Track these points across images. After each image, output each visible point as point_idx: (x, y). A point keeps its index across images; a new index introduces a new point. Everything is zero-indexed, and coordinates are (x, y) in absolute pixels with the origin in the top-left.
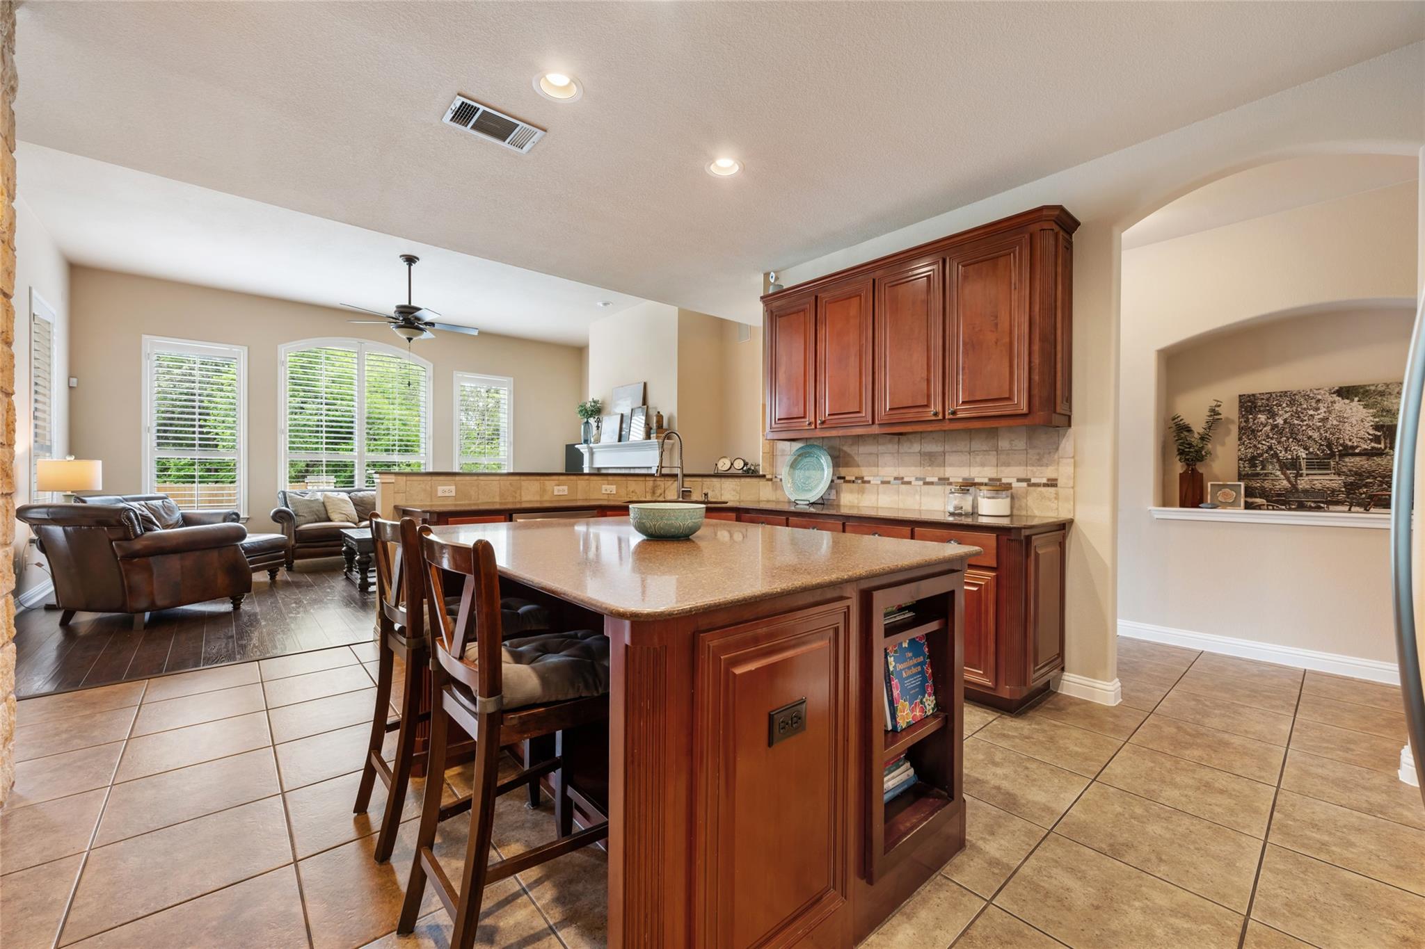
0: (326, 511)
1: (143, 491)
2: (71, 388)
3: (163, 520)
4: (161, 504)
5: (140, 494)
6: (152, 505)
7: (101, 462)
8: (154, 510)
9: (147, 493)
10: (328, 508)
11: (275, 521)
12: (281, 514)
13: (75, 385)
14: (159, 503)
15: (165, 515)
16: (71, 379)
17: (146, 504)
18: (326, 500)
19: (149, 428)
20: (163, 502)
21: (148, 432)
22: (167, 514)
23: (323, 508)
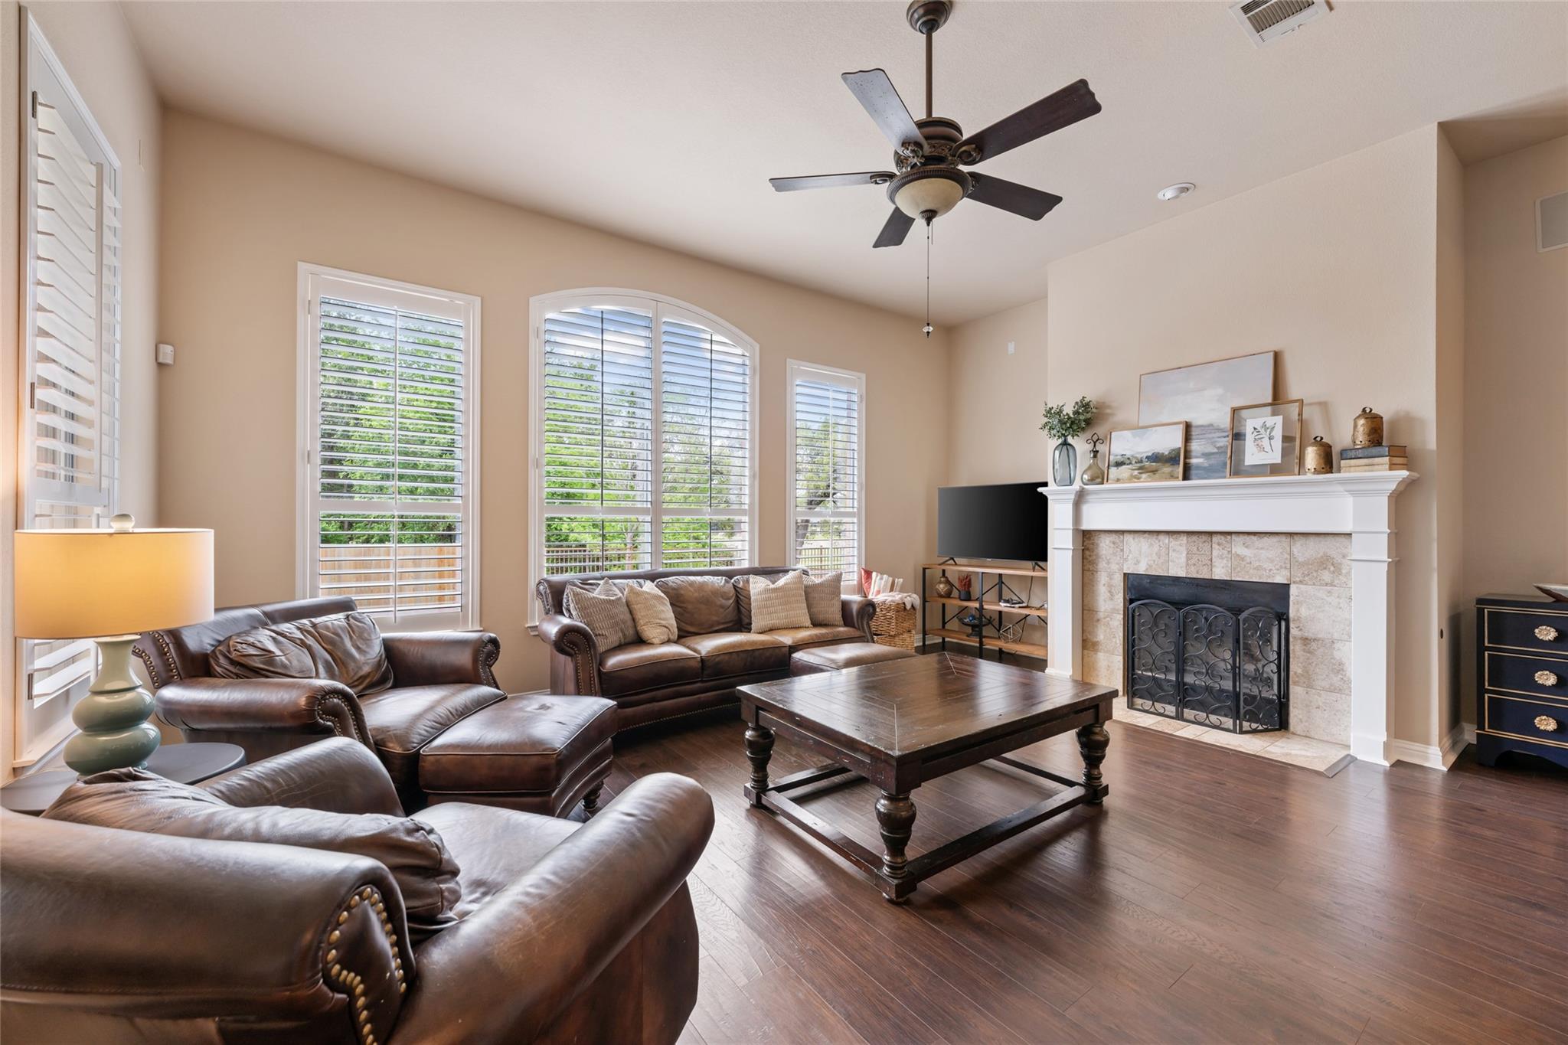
0: (634, 620)
1: (298, 592)
2: (161, 366)
3: (352, 666)
4: (344, 623)
5: (293, 599)
6: (327, 628)
7: (211, 532)
8: (332, 642)
9: (304, 598)
10: (639, 615)
11: (562, 651)
12: (572, 637)
13: (169, 360)
14: (336, 619)
15: (354, 651)
16: (162, 347)
17: (314, 626)
18: (633, 599)
19: (309, 452)
20: (347, 617)
21: (309, 462)
22: (358, 648)
23: (628, 616)
